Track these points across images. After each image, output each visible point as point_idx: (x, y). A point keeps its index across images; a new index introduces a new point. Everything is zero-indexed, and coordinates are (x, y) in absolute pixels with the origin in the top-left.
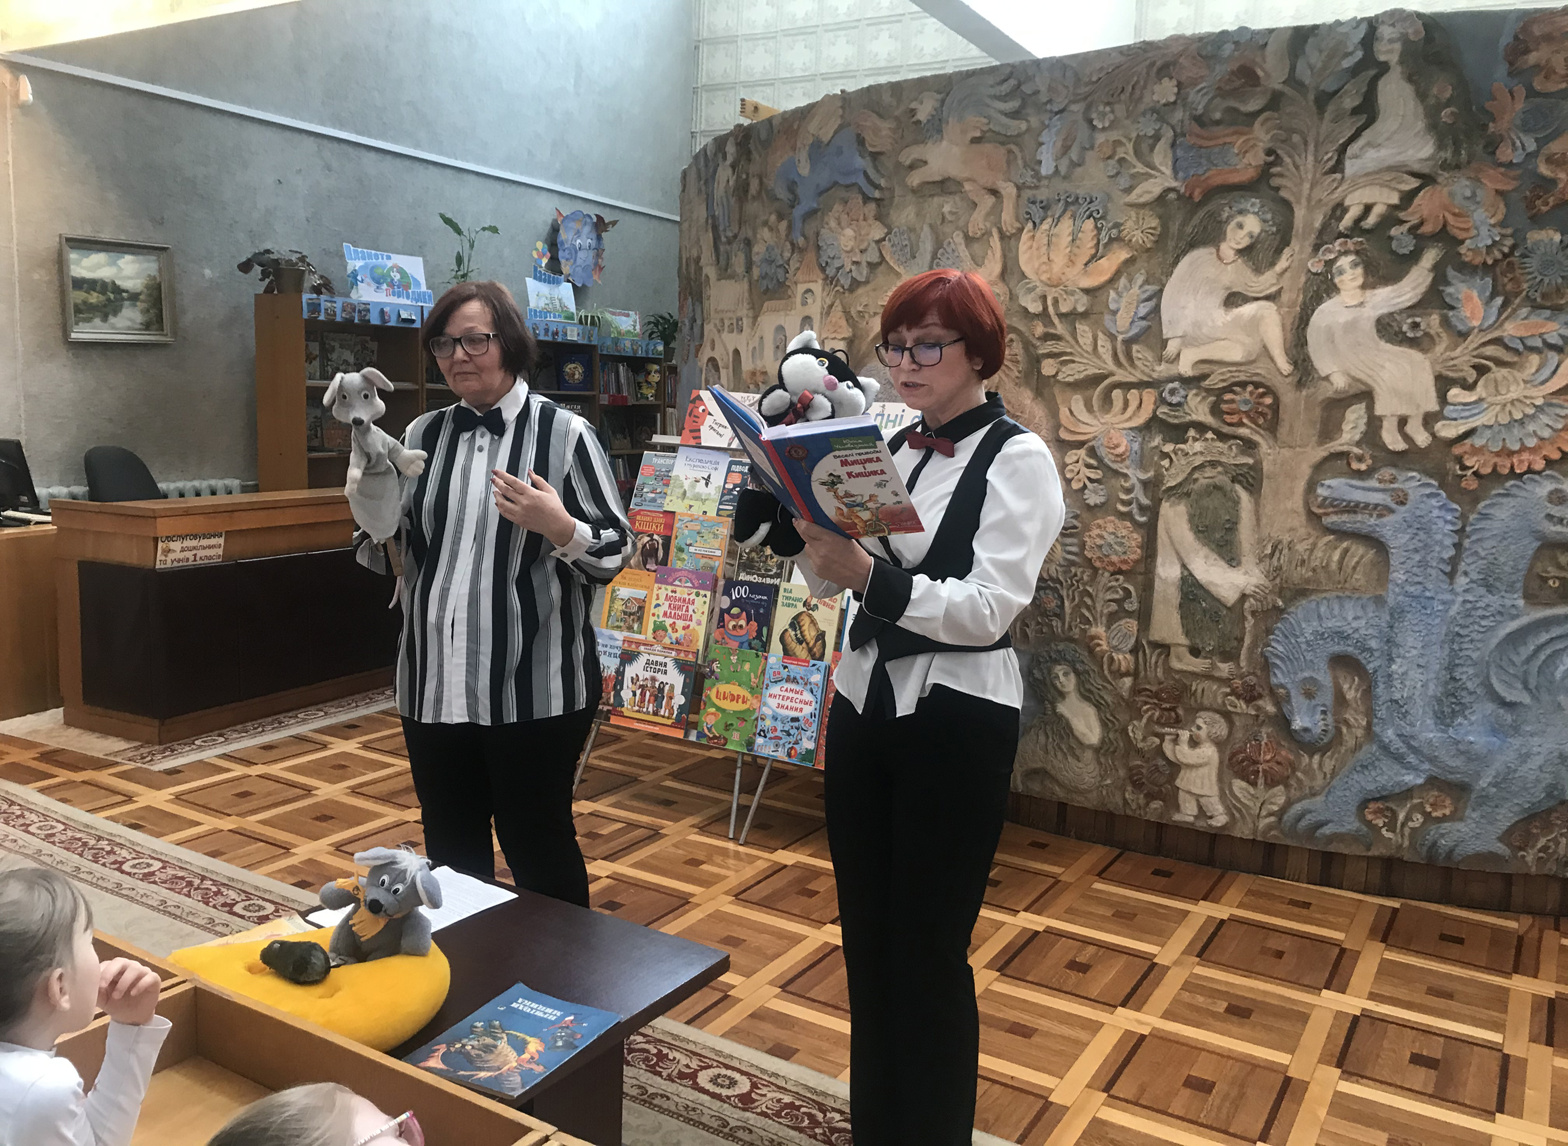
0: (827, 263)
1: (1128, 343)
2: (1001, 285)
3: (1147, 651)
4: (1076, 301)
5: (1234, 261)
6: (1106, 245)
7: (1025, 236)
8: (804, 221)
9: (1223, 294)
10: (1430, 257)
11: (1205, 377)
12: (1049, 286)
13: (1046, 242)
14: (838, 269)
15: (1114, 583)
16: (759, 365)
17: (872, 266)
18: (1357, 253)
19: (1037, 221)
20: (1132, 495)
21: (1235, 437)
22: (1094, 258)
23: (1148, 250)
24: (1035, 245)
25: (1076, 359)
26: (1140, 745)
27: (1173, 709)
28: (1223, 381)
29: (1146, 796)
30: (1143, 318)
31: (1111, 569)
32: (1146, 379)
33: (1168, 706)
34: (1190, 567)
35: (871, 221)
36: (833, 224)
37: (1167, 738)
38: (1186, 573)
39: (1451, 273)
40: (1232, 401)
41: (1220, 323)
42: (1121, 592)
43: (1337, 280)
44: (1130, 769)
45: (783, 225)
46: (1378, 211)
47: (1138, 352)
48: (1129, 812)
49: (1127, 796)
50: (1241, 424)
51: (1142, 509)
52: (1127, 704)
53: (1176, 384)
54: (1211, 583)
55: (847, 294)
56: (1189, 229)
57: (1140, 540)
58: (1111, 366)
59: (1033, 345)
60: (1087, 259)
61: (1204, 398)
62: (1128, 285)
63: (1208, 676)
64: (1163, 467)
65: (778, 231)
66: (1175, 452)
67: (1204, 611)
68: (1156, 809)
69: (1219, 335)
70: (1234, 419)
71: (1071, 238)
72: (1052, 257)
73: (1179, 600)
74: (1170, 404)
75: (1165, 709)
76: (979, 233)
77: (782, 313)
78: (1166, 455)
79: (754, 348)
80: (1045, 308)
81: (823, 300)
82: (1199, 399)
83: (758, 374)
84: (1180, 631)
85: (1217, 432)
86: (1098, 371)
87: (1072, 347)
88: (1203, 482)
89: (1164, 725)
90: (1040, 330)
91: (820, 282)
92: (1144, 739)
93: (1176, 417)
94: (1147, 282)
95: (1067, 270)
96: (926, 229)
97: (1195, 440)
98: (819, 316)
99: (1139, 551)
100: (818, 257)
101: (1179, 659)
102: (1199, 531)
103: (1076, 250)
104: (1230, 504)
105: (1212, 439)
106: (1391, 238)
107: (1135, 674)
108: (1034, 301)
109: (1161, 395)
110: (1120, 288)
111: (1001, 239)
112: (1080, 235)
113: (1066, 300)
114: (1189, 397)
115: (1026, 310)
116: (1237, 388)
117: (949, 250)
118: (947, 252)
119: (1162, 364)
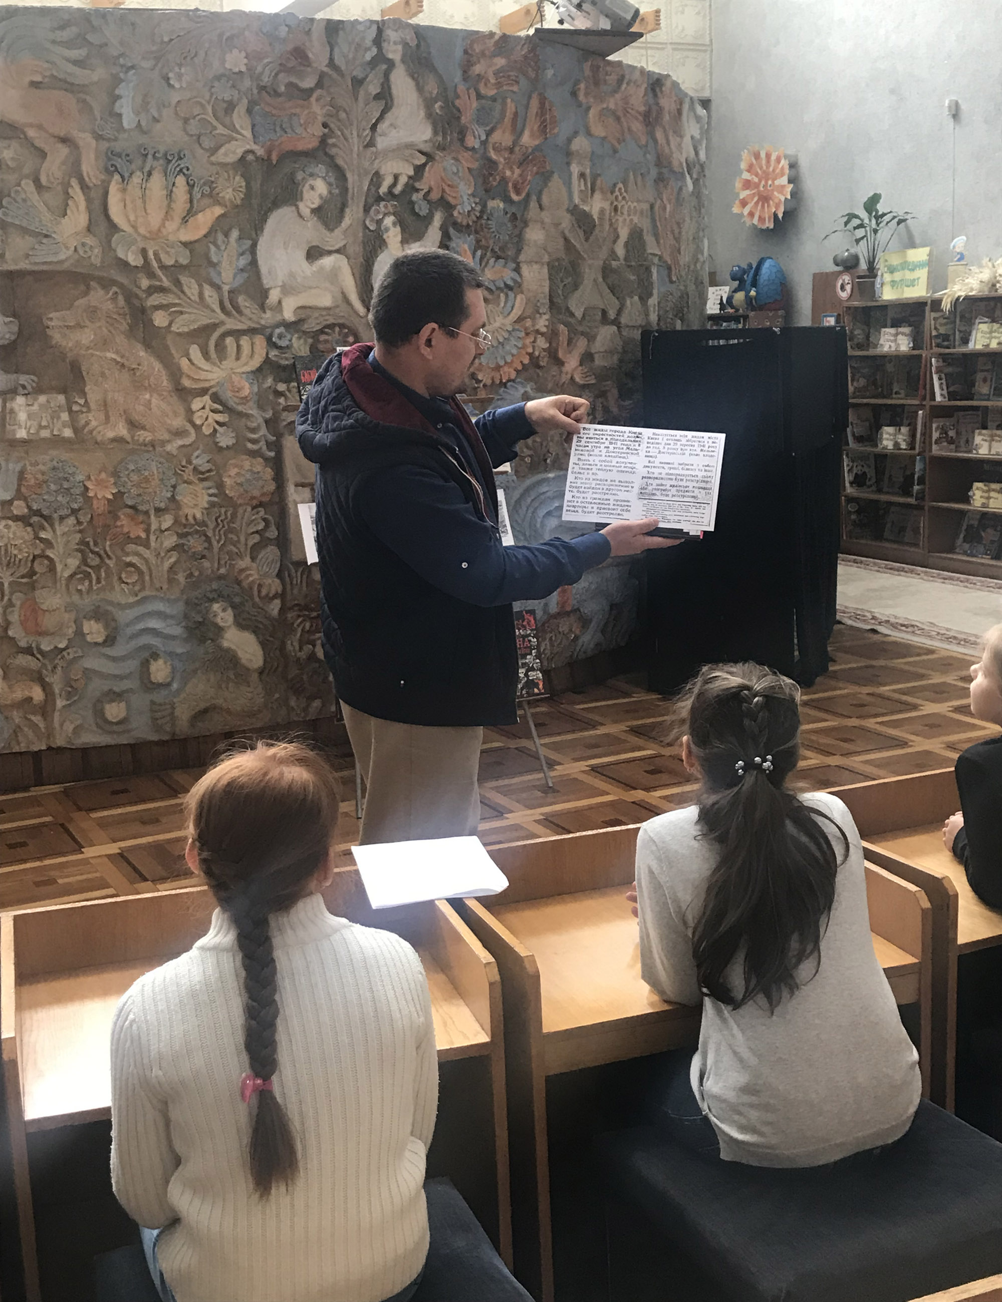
1: (233, 293)
2: (92, 236)
3: (292, 571)
4: (178, 254)
5: (311, 220)
6: (199, 202)
7: (113, 189)
9: (305, 249)
10: (438, 219)
11: (303, 321)
12: (147, 239)
13: (140, 196)
15: (256, 517)
18: (394, 214)
19: (126, 175)
20: (259, 434)
22: (191, 212)
23: (237, 206)
24: (127, 198)
25: (187, 310)
26: (298, 655)
28: (317, 324)
29: (306, 699)
30: (242, 270)
31: (252, 503)
32: (255, 326)
33: (314, 615)
37: (317, 643)
39: (452, 231)
40: (326, 341)
41: (308, 274)
42: (262, 523)
43: (385, 237)
44: (289, 681)
46: (403, 180)
47: (244, 301)
49: (292, 704)
51: (269, 445)
52: (280, 623)
53: (282, 330)
56: (270, 190)
57: (272, 473)
58: (222, 317)
59: (139, 298)
60: (184, 214)
61: (304, 340)
62: (226, 240)
66: (289, 389)
68: (316, 708)
69: (311, 284)
71: (165, 192)
72: (148, 210)
74: (280, 348)
75: (313, 618)
76: (55, 183)
78: (281, 394)
80: (147, 261)
82: (302, 341)
86: (210, 321)
87: (179, 298)
89: (314, 632)
90: (145, 283)
92: (301, 649)
93: (286, 359)
94: (240, 238)
95: (166, 224)
99: (272, 483)
103: (172, 205)
106: (412, 203)
107: (283, 595)
108: (134, 254)
109: (269, 339)
110: (219, 242)
111: (82, 188)
112: (174, 189)
113: (167, 253)
114: (294, 340)
115: (126, 264)
116: (326, 330)
117: (19, 199)
118: (16, 202)
119: (268, 311)
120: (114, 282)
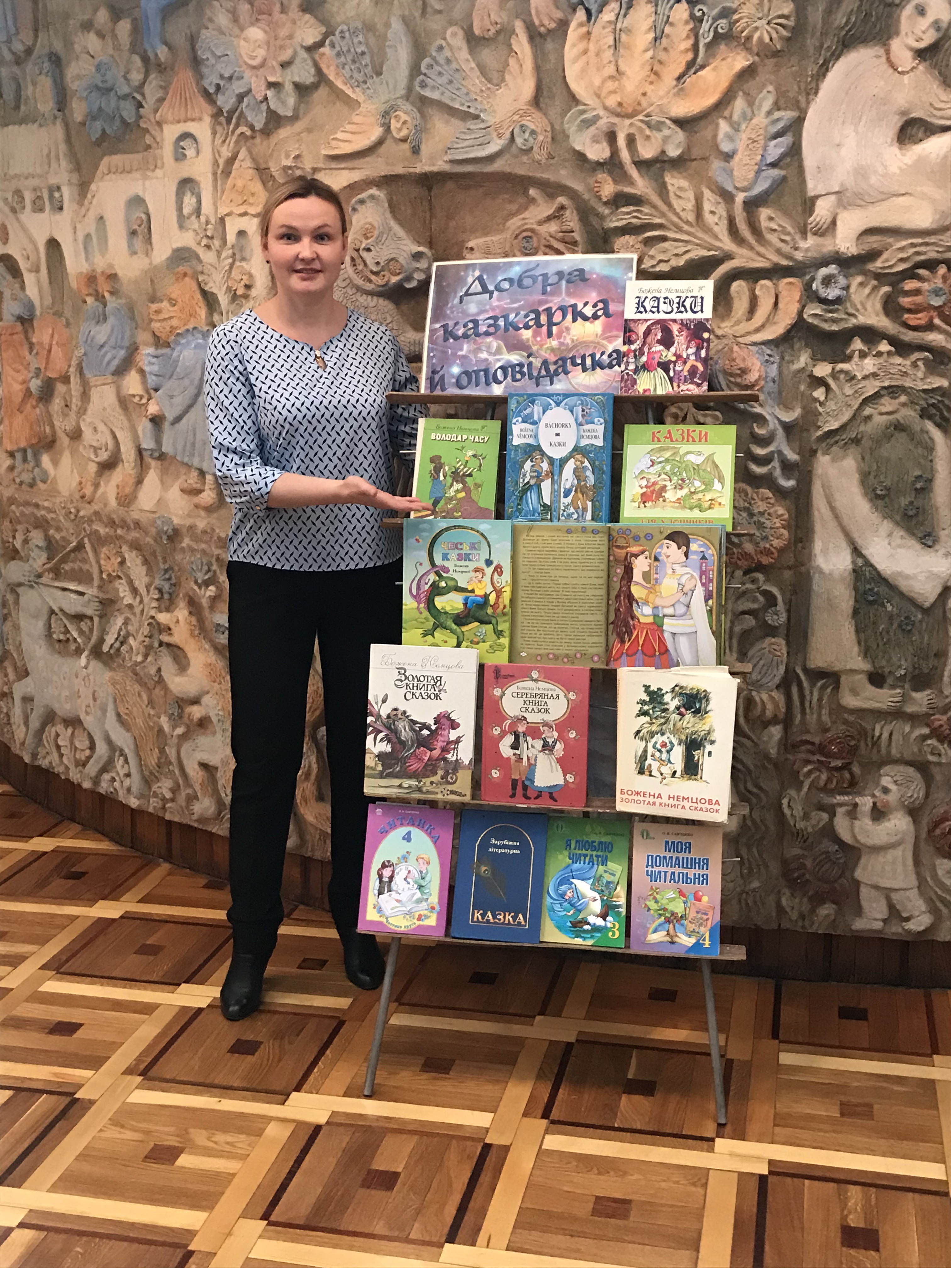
0: (218, 87)
1: (751, 205)
2: (538, 115)
3: (806, 684)
4: (666, 140)
5: (913, 69)
6: (709, 46)
7: (573, 33)
8: (164, 20)
9: (896, 122)
11: (873, 255)
12: (618, 115)
13: (611, 42)
14: (241, 97)
15: (749, 586)
16: (100, 264)
17: (302, 90)
19: (594, 8)
20: (771, 448)
21: (921, 348)
22: (692, 66)
23: (776, 54)
24: (592, 47)
25: (670, 234)
26: (801, 825)
27: (846, 767)
28: (902, 260)
29: (810, 898)
30: (773, 165)
31: (743, 563)
32: (785, 262)
33: (839, 763)
34: (864, 552)
35: (294, 12)
36: (223, 19)
37: (840, 811)
38: (860, 562)
40: (917, 292)
41: (894, 169)
42: (761, 599)
44: (785, 863)
45: (124, 27)
47: (771, 219)
48: (785, 925)
49: (784, 901)
50: (930, 327)
51: (788, 467)
52: (776, 765)
53: (832, 269)
54: (900, 574)
55: (258, 140)
56: (840, 19)
57: (786, 516)
58: (728, 244)
59: (597, 215)
60: (680, 70)
61: (875, 288)
62: (748, 111)
63: (897, 714)
64: (816, 400)
65: (115, 36)
66: (834, 375)
67: (891, 617)
68: (827, 916)
69: (895, 188)
70: (921, 319)
71: (652, 35)
72: (623, 67)
73: (852, 602)
74: (823, 301)
75: (837, 769)
76: (493, 31)
77: (137, 175)
78: (821, 382)
79: (88, 236)
80: (615, 152)
81: (216, 152)
82: (867, 290)
83: (101, 280)
84: (856, 649)
85: (893, 341)
86: (706, 253)
87: (663, 215)
88: (879, 420)
89: (832, 792)
90: (608, 189)
91: (207, 119)
92: (806, 817)
93: (834, 321)
94: (777, 106)
95: (649, 89)
96: (397, 25)
97: (863, 355)
98: (210, 177)
99: (785, 533)
100: (199, 76)
101: (855, 692)
102: (878, 497)
103: (662, 56)
104: (920, 450)
105: (889, 353)
107: (787, 722)
108: (595, 140)
109: (808, 287)
110: (735, 117)
111: (531, 39)
112: (667, 30)
113: (648, 138)
114: (852, 289)
115: (581, 157)
116: (922, 272)
117: (441, 59)
118: (437, 63)
119: (809, 235)
120: (560, 189)
